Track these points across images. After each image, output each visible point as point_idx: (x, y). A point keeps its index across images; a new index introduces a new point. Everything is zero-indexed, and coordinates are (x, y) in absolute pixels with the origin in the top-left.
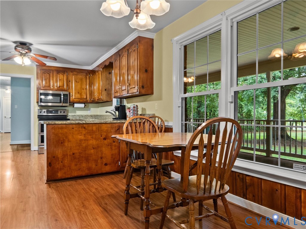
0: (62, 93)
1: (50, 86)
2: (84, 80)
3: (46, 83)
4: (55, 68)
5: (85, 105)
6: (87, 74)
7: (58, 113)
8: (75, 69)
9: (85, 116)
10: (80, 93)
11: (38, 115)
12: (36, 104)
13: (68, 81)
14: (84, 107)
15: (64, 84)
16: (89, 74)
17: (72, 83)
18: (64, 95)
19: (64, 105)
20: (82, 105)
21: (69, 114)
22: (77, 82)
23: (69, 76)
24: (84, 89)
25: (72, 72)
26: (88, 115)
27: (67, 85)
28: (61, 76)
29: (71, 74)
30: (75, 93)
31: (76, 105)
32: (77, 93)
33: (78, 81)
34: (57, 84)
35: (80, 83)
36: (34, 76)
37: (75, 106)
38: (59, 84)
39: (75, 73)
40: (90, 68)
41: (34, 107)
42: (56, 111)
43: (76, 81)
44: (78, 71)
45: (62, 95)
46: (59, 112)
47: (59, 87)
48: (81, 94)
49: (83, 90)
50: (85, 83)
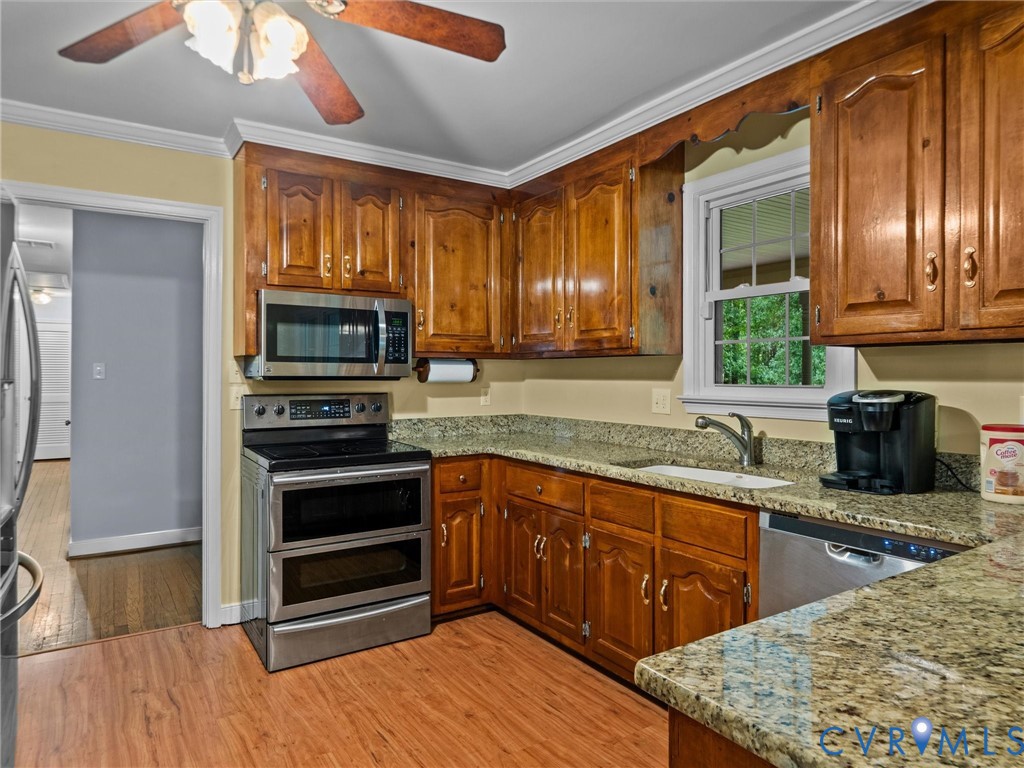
0: (380, 306)
1: (314, 267)
2: (478, 241)
3: (296, 251)
4: (341, 170)
5: (477, 370)
6: (489, 209)
7: (347, 414)
8: (436, 181)
9: (468, 421)
10: (459, 305)
11: (245, 431)
12: (233, 367)
13: (405, 245)
14: (470, 377)
15: (385, 256)
16: (500, 211)
17: (423, 253)
18: (390, 317)
19: (388, 370)
20: (465, 371)
21: (396, 416)
22: (445, 247)
23: (410, 216)
24: (476, 288)
25: (423, 195)
26: (479, 419)
27: (403, 266)
28: (368, 214)
29: (419, 203)
30: (438, 309)
31: (438, 371)
32: (447, 307)
33: (450, 245)
34: (354, 259)
35: (459, 253)
36: (221, 209)
37: (431, 377)
38: (363, 259)
39: (439, 202)
40: (506, 179)
41: (225, 384)
42: (341, 402)
43: (441, 244)
44: (452, 192)
45: (382, 316)
46: (353, 409)
47: (362, 273)
48: (464, 315)
49: (472, 292)
50: (480, 253)
